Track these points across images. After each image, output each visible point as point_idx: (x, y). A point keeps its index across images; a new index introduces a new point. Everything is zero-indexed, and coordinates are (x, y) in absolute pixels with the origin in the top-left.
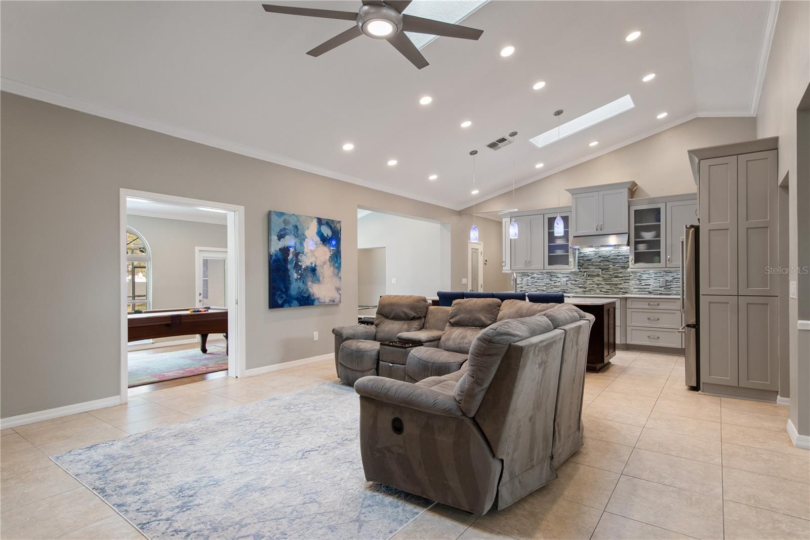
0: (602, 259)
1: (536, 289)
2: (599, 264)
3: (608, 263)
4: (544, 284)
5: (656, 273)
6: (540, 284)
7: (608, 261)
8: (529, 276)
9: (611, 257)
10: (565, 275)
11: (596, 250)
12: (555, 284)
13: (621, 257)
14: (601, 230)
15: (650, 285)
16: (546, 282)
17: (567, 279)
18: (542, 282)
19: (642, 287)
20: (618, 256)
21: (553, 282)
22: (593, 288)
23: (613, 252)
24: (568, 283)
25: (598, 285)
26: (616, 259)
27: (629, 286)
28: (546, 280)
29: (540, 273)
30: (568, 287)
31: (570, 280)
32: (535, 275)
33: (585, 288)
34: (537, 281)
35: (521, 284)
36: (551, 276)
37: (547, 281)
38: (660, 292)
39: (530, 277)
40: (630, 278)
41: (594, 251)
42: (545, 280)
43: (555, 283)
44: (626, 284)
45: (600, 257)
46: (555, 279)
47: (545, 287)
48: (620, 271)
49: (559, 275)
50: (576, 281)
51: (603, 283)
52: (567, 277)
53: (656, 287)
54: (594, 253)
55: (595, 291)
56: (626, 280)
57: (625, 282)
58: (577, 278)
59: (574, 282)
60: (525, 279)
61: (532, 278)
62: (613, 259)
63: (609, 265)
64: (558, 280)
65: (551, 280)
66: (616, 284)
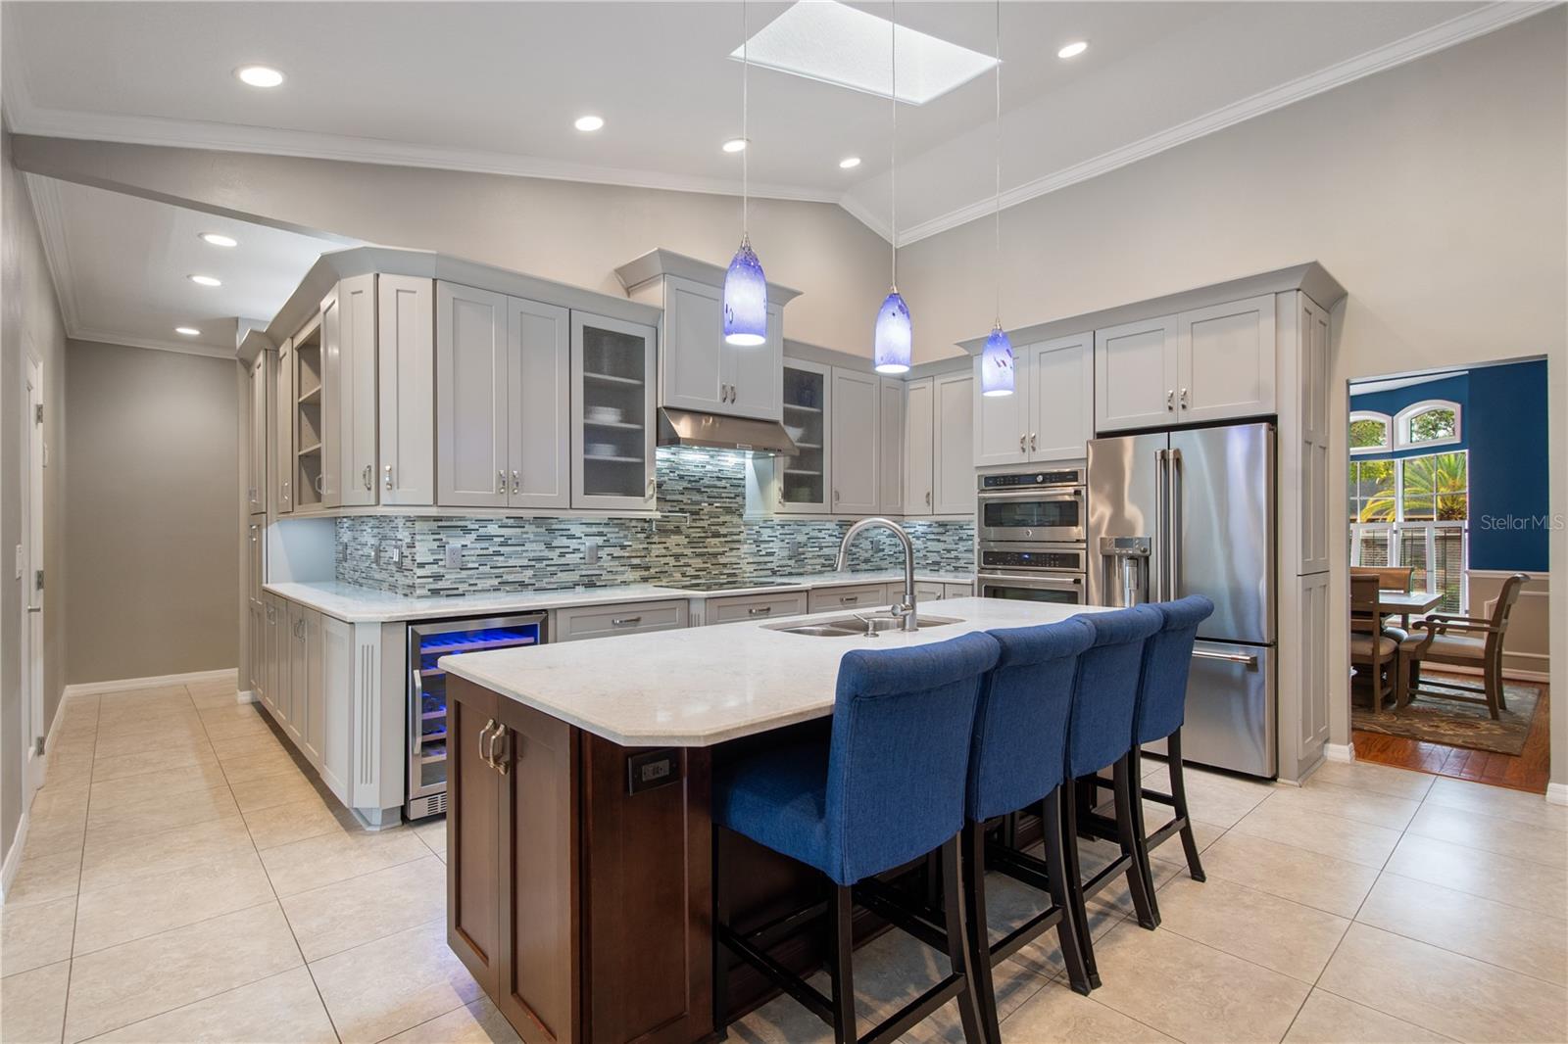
0: (686, 484)
1: (496, 582)
2: (680, 497)
3: (697, 497)
4: (526, 562)
5: (783, 526)
6: (511, 562)
7: (699, 491)
8: (466, 530)
9: (706, 481)
10: (594, 529)
11: (672, 457)
12: (563, 561)
13: (723, 483)
14: (733, 401)
15: (771, 554)
16: (532, 555)
17: (600, 540)
18: (519, 555)
19: (762, 559)
20: (719, 479)
21: (554, 554)
22: (666, 568)
23: (709, 468)
24: (603, 553)
25: (677, 557)
26: (716, 487)
27: (739, 557)
28: (534, 546)
29: (511, 522)
30: (601, 568)
31: (607, 544)
32: (493, 529)
33: (647, 568)
34: (503, 549)
35: (436, 562)
36: (551, 531)
37: (536, 549)
38: (788, 570)
39: (474, 536)
40: (742, 537)
41: (668, 460)
42: (528, 546)
43: (562, 555)
44: (734, 553)
45: (681, 477)
46: (565, 541)
47: (530, 573)
48: (722, 519)
49: (576, 530)
50: (623, 547)
51: (688, 551)
52: (601, 534)
53: (783, 558)
54: (667, 464)
55: (671, 575)
56: (734, 544)
57: (731, 549)
58: (625, 537)
59: (617, 552)
60: (455, 543)
61: (480, 538)
62: (708, 487)
63: (698, 503)
64: (573, 544)
65: (549, 546)
66: (715, 555)
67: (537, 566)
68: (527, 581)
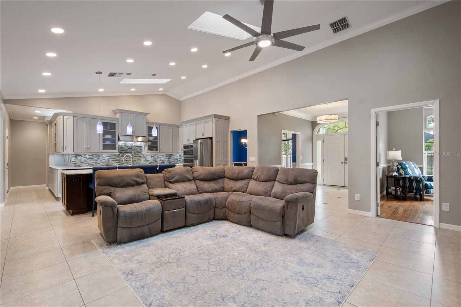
0: (128, 148)
1: (88, 165)
2: (127, 150)
3: (131, 150)
4: (93, 161)
5: (152, 155)
6: (90, 161)
7: (131, 149)
8: (81, 156)
9: (133, 147)
10: (108, 156)
11: (125, 143)
12: (101, 161)
13: (137, 147)
14: (134, 133)
15: (149, 160)
16: (95, 160)
17: (109, 158)
18: (92, 160)
19: (146, 161)
20: (136, 146)
22: (124, 163)
23: (134, 144)
24: (110, 160)
25: (126, 161)
26: (135, 148)
27: (141, 161)
28: (95, 159)
29: (90, 155)
30: (109, 162)
31: (111, 158)
32: (87, 156)
33: (120, 163)
35: (76, 161)
36: (99, 156)
37: (96, 159)
38: (153, 163)
39: (83, 157)
40: (142, 157)
41: (124, 143)
42: (94, 159)
43: (101, 160)
44: (140, 160)
45: (127, 146)
46: (102, 158)
47: (95, 163)
48: (137, 154)
49: (104, 156)
50: (114, 159)
51: (129, 160)
52: (109, 157)
53: (152, 161)
54: (124, 144)
55: (125, 164)
56: (140, 158)
57: (139, 159)
58: (115, 157)
59: (113, 160)
60: (79, 158)
61: (84, 157)
62: (134, 148)
63: (131, 151)
64: (103, 158)
65: (98, 159)
66: (135, 160)
67: (96, 162)
68: (94, 165)
